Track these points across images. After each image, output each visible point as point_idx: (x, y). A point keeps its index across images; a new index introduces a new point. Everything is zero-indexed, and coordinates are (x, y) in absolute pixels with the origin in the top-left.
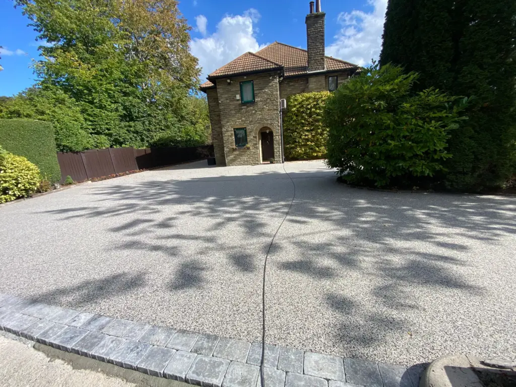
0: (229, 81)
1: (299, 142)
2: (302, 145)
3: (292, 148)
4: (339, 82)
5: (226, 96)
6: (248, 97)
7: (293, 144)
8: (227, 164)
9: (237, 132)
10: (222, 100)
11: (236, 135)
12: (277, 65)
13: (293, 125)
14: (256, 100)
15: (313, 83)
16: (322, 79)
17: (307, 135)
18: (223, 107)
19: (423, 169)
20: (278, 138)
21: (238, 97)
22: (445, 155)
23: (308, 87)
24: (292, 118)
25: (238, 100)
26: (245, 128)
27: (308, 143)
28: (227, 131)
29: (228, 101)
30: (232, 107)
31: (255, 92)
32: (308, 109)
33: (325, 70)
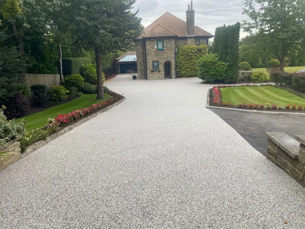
0: (152, 40)
1: (182, 68)
2: (184, 70)
3: (179, 71)
4: (201, 41)
5: (150, 46)
6: (160, 47)
7: (179, 69)
8: (148, 79)
9: (154, 63)
10: (148, 48)
11: (153, 64)
12: (175, 34)
13: (180, 60)
14: (164, 49)
15: (189, 41)
16: (193, 40)
17: (187, 65)
18: (148, 51)
19: (220, 78)
20: (173, 66)
21: (156, 47)
22: (224, 75)
23: (187, 43)
24: (179, 57)
25: (156, 48)
26: (158, 61)
27: (187, 69)
28: (149, 62)
29: (151, 48)
30: (153, 51)
31: (164, 45)
32: (187, 53)
33: (194, 36)
